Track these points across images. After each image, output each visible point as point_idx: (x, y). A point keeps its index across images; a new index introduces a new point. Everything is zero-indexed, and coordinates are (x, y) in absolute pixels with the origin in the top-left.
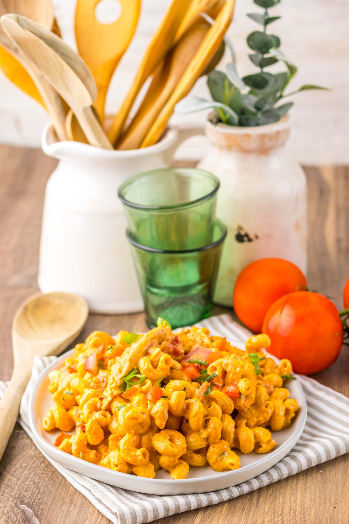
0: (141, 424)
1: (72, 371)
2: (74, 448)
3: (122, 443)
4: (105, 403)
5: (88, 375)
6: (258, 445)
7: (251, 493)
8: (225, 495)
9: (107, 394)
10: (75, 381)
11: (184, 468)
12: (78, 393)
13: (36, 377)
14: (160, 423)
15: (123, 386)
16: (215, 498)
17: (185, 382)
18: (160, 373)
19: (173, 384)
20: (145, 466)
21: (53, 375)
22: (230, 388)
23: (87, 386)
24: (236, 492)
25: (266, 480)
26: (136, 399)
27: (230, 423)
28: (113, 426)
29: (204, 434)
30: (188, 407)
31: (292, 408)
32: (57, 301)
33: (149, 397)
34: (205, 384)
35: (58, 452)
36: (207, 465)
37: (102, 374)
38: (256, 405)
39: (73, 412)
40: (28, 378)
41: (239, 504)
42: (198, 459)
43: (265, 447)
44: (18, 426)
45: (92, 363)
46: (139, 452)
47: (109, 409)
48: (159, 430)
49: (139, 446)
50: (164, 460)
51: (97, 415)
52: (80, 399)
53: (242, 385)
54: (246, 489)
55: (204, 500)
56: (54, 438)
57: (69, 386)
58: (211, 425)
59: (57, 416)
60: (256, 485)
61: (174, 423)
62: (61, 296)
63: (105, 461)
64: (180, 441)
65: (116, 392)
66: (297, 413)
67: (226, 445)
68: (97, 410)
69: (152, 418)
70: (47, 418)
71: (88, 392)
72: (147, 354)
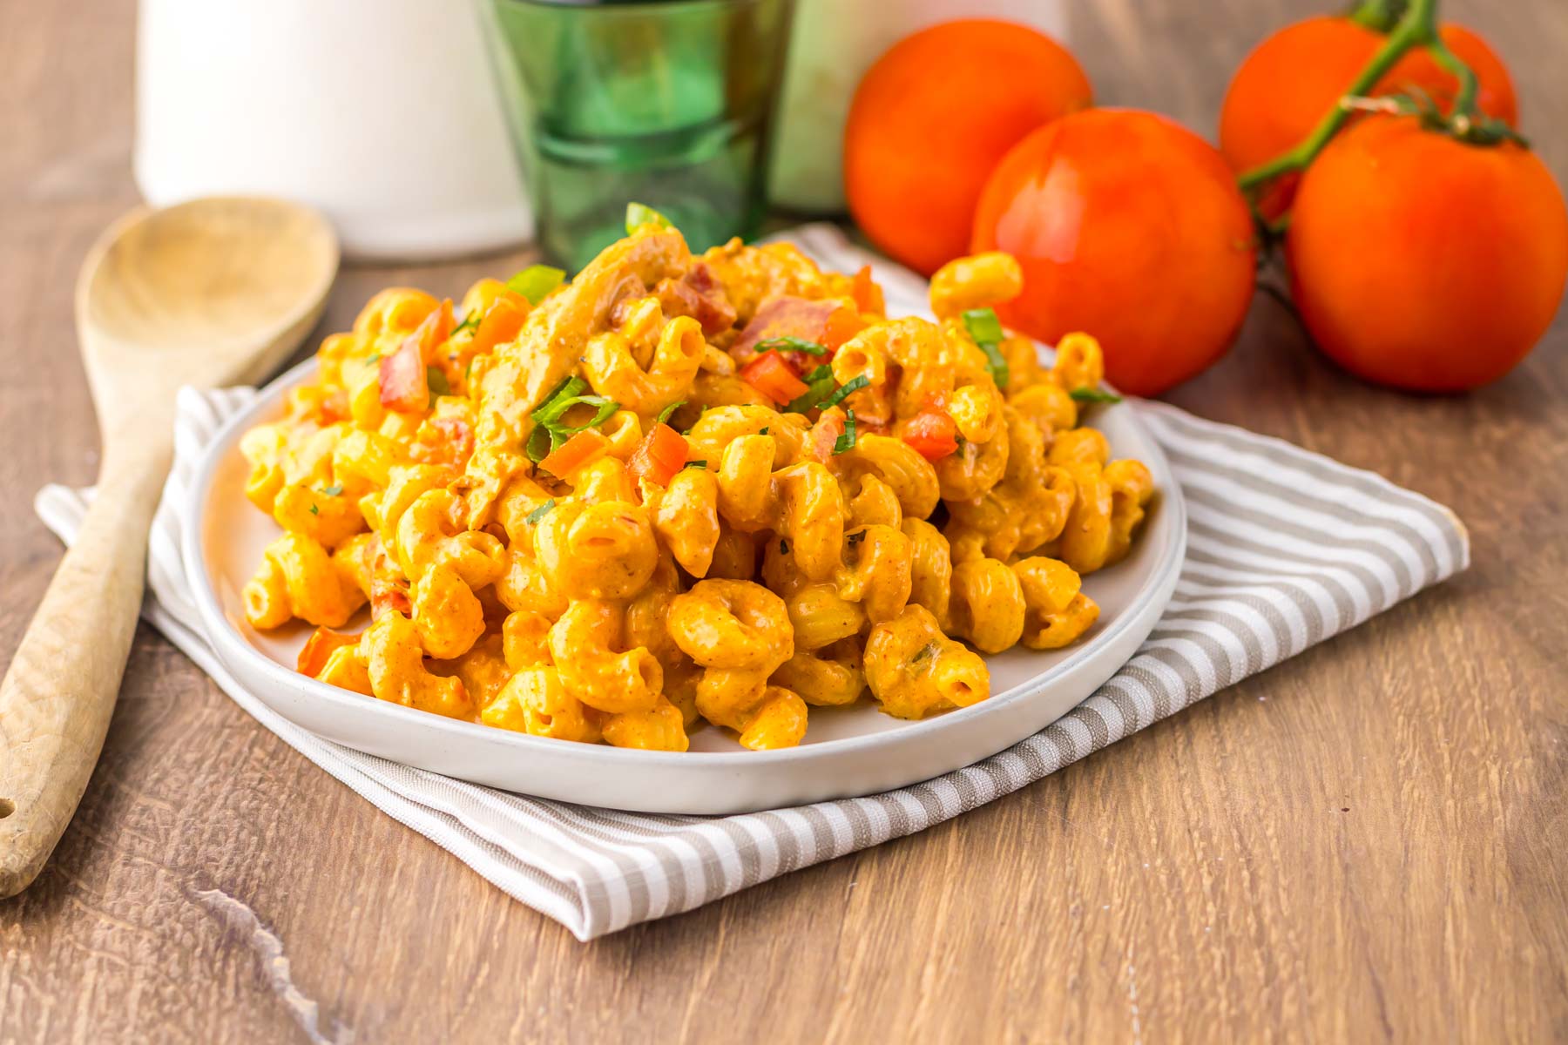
0: (625, 563)
1: (329, 417)
2: (377, 673)
3: (559, 637)
4: (478, 503)
5: (393, 424)
6: (1036, 621)
7: (1035, 787)
8: (949, 799)
9: (484, 471)
10: (350, 446)
11: (790, 712)
12: (365, 485)
13: (192, 457)
14: (693, 552)
15: (539, 440)
16: (914, 810)
17: (761, 411)
18: (664, 388)
19: (713, 421)
20: (647, 712)
21: (259, 444)
22: (923, 424)
23: (399, 456)
24: (983, 785)
25: (1081, 739)
26: (593, 479)
27: (933, 549)
28: (517, 581)
29: (853, 586)
30: (785, 494)
31: (1134, 489)
32: (220, 226)
33: (643, 466)
34: (831, 415)
35: (320, 692)
36: (867, 699)
37: (447, 409)
38: (1013, 482)
39: (354, 554)
40: (164, 464)
41: (1002, 827)
42: (834, 679)
43: (1061, 626)
44: (148, 633)
45: (407, 377)
46: (627, 662)
47: (492, 525)
48: (687, 582)
49: (621, 644)
50: (715, 690)
51: (455, 548)
52: (377, 507)
53: (967, 409)
54: (1017, 772)
55: (878, 818)
56: (295, 649)
57: (327, 468)
58: (875, 552)
59: (295, 572)
60: (1050, 755)
61: (738, 556)
62: (233, 207)
63: (498, 707)
64: (768, 612)
65: (514, 463)
66: (1151, 506)
67: (928, 624)
68: (449, 530)
69: (662, 540)
70: (257, 583)
71: (401, 477)
72: (609, 323)
